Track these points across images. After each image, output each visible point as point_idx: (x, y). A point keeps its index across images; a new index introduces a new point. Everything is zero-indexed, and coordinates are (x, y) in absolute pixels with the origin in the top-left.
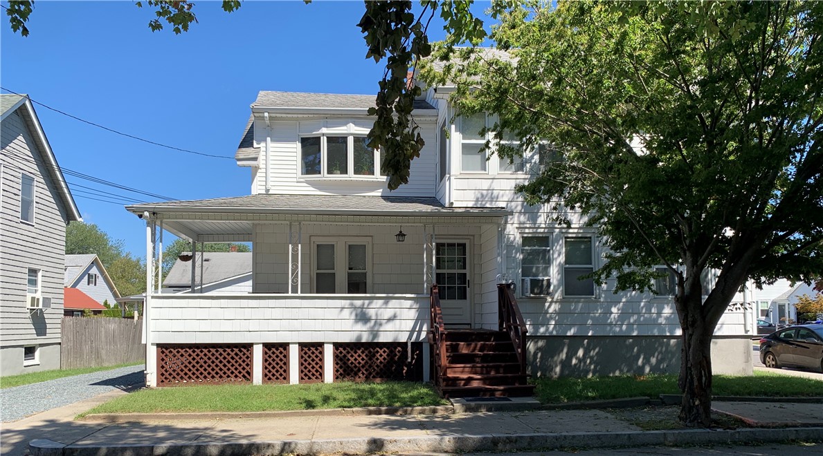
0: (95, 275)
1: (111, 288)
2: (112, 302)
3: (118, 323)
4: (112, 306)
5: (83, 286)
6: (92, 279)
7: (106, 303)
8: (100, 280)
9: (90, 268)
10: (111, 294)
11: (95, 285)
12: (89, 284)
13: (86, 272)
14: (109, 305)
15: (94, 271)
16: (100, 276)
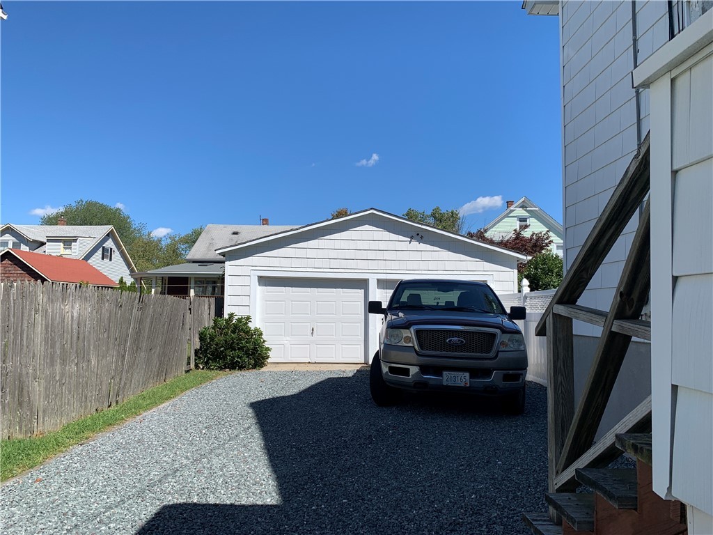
0: (111, 249)
1: (129, 265)
2: (129, 281)
3: (94, 301)
4: (128, 284)
5: (96, 261)
6: (107, 254)
7: (121, 281)
8: (116, 255)
9: (104, 240)
10: (128, 272)
11: (111, 260)
12: (103, 259)
13: (100, 244)
14: (125, 283)
15: (110, 244)
16: (116, 250)
